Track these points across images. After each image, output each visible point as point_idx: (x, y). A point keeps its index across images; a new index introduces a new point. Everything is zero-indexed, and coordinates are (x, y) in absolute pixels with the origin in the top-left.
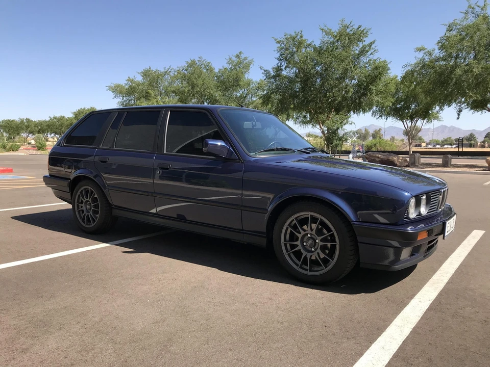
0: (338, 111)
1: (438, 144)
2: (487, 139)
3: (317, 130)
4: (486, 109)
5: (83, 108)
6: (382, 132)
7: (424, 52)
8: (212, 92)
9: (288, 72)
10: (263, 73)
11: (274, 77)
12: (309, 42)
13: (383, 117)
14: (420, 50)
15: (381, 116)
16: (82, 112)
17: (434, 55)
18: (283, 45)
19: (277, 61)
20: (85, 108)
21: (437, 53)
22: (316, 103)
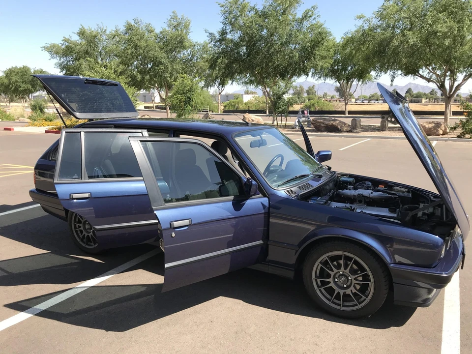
0: (283, 76)
1: (366, 100)
2: (408, 94)
3: (259, 91)
4: (417, 75)
5: (14, 67)
6: (315, 89)
7: (363, 20)
8: (156, 54)
9: (234, 36)
10: (208, 36)
11: (220, 41)
12: (252, 5)
13: (322, 78)
14: (360, 18)
15: (320, 77)
16: (14, 71)
17: (373, 23)
18: (227, 9)
19: (222, 25)
20: (16, 67)
21: (375, 22)
22: (262, 68)
